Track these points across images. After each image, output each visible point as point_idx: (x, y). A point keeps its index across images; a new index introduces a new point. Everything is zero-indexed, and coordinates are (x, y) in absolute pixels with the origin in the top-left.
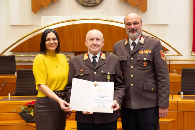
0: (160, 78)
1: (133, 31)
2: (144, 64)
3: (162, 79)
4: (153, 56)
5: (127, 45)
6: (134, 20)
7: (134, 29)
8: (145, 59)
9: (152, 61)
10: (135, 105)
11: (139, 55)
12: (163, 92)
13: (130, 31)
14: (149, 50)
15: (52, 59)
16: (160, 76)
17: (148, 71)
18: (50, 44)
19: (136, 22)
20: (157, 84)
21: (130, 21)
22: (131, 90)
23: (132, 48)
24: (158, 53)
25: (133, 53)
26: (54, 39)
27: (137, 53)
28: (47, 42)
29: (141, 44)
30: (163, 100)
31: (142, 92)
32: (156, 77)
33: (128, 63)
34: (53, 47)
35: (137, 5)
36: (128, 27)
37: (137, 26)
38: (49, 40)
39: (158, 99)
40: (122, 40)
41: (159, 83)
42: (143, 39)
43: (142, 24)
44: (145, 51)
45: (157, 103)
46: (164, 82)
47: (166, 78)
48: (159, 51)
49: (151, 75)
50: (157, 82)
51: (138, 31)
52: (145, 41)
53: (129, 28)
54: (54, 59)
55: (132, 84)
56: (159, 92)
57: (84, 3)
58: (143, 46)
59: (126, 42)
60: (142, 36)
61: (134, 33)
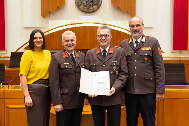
0: (158, 70)
1: (136, 31)
2: (146, 58)
3: (159, 70)
4: (153, 52)
5: (131, 43)
6: (137, 23)
7: (136, 30)
8: (146, 54)
9: (152, 56)
10: (137, 91)
11: (141, 51)
12: (160, 81)
13: (133, 32)
14: (149, 47)
15: (39, 54)
16: (158, 68)
17: (148, 64)
18: (37, 42)
19: (138, 24)
20: (155, 75)
21: (133, 24)
22: (135, 79)
23: (135, 45)
24: (156, 49)
25: (136, 49)
26: (40, 38)
27: (140, 50)
28: (35, 40)
29: (143, 42)
30: (161, 87)
31: (143, 81)
32: (154, 68)
33: (132, 58)
34: (39, 44)
35: (127, 12)
36: (132, 28)
37: (139, 28)
38: (36, 38)
39: (155, 87)
40: (127, 39)
41: (157, 74)
42: (144, 38)
43: (143, 26)
44: (146, 48)
45: (155, 89)
46: (161, 73)
47: (162, 70)
48: (157, 48)
49: (151, 67)
50: (155, 73)
51: (140, 32)
52: (146, 40)
53: (133, 30)
54: (40, 54)
55: (135, 75)
56: (157, 81)
57: (84, 9)
58: (144, 44)
59: (130, 41)
60: (143, 36)
61: (136, 33)
